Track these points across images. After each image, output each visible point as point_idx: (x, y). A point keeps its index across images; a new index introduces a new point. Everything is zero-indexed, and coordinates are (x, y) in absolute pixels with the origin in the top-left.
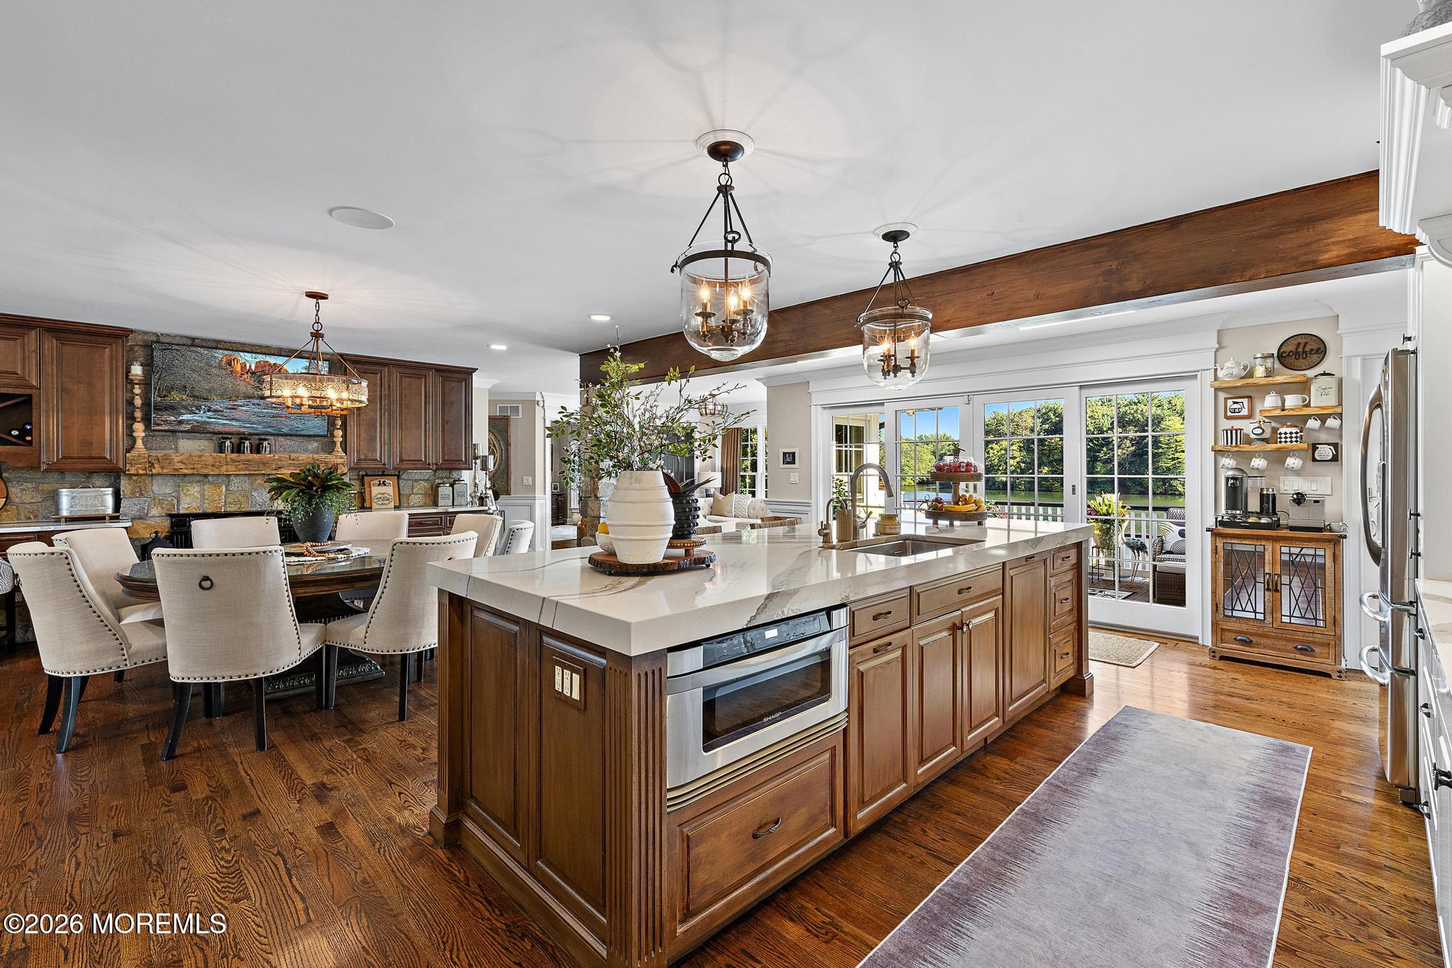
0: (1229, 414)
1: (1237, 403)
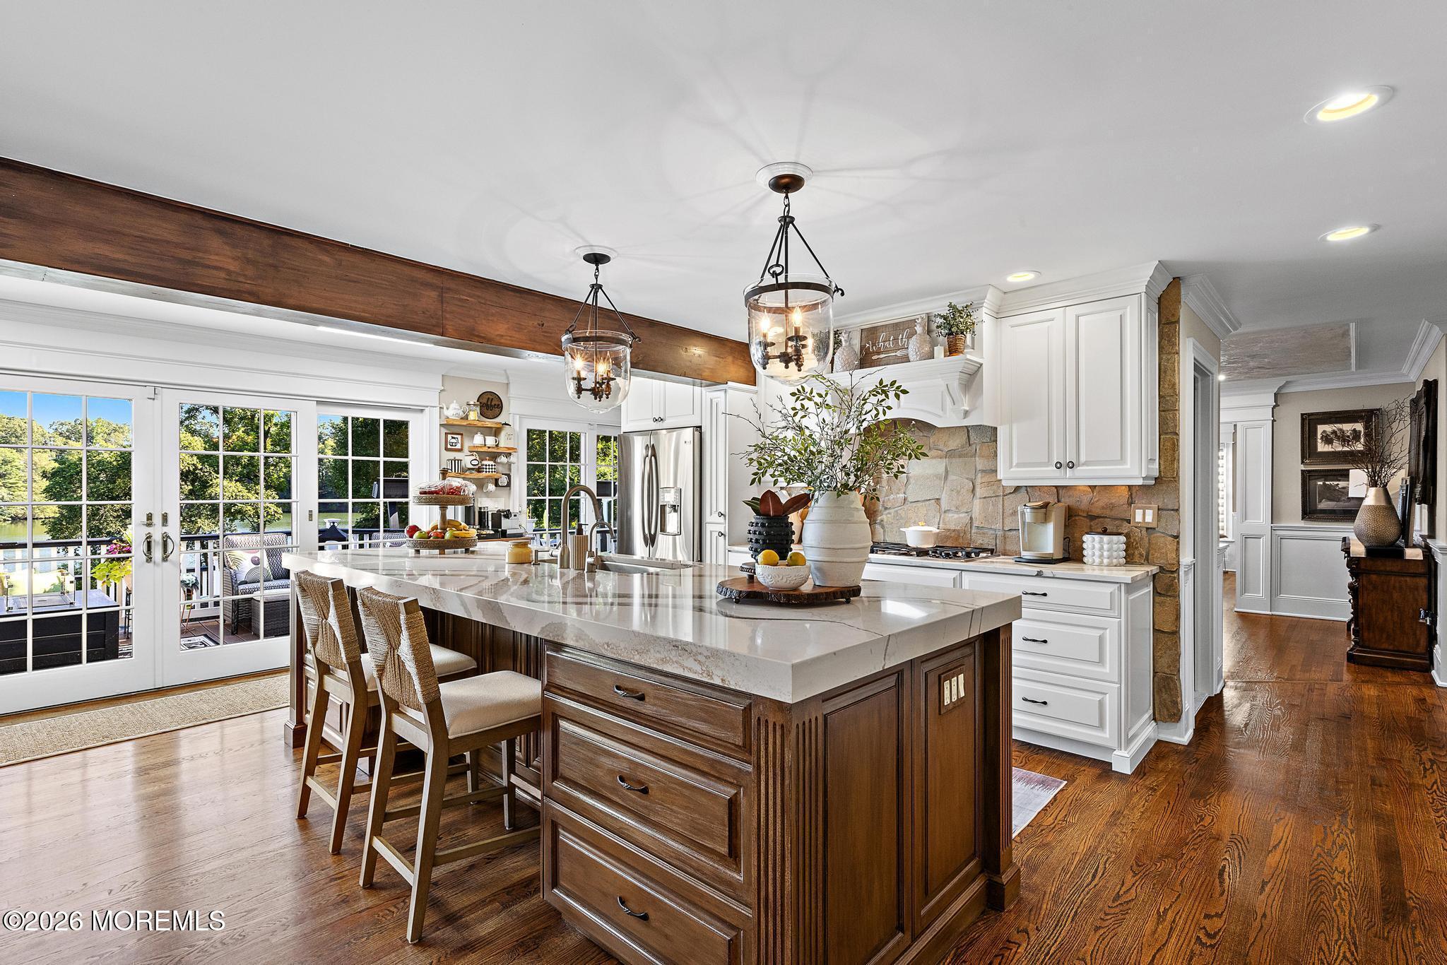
0: (449, 447)
1: (454, 438)
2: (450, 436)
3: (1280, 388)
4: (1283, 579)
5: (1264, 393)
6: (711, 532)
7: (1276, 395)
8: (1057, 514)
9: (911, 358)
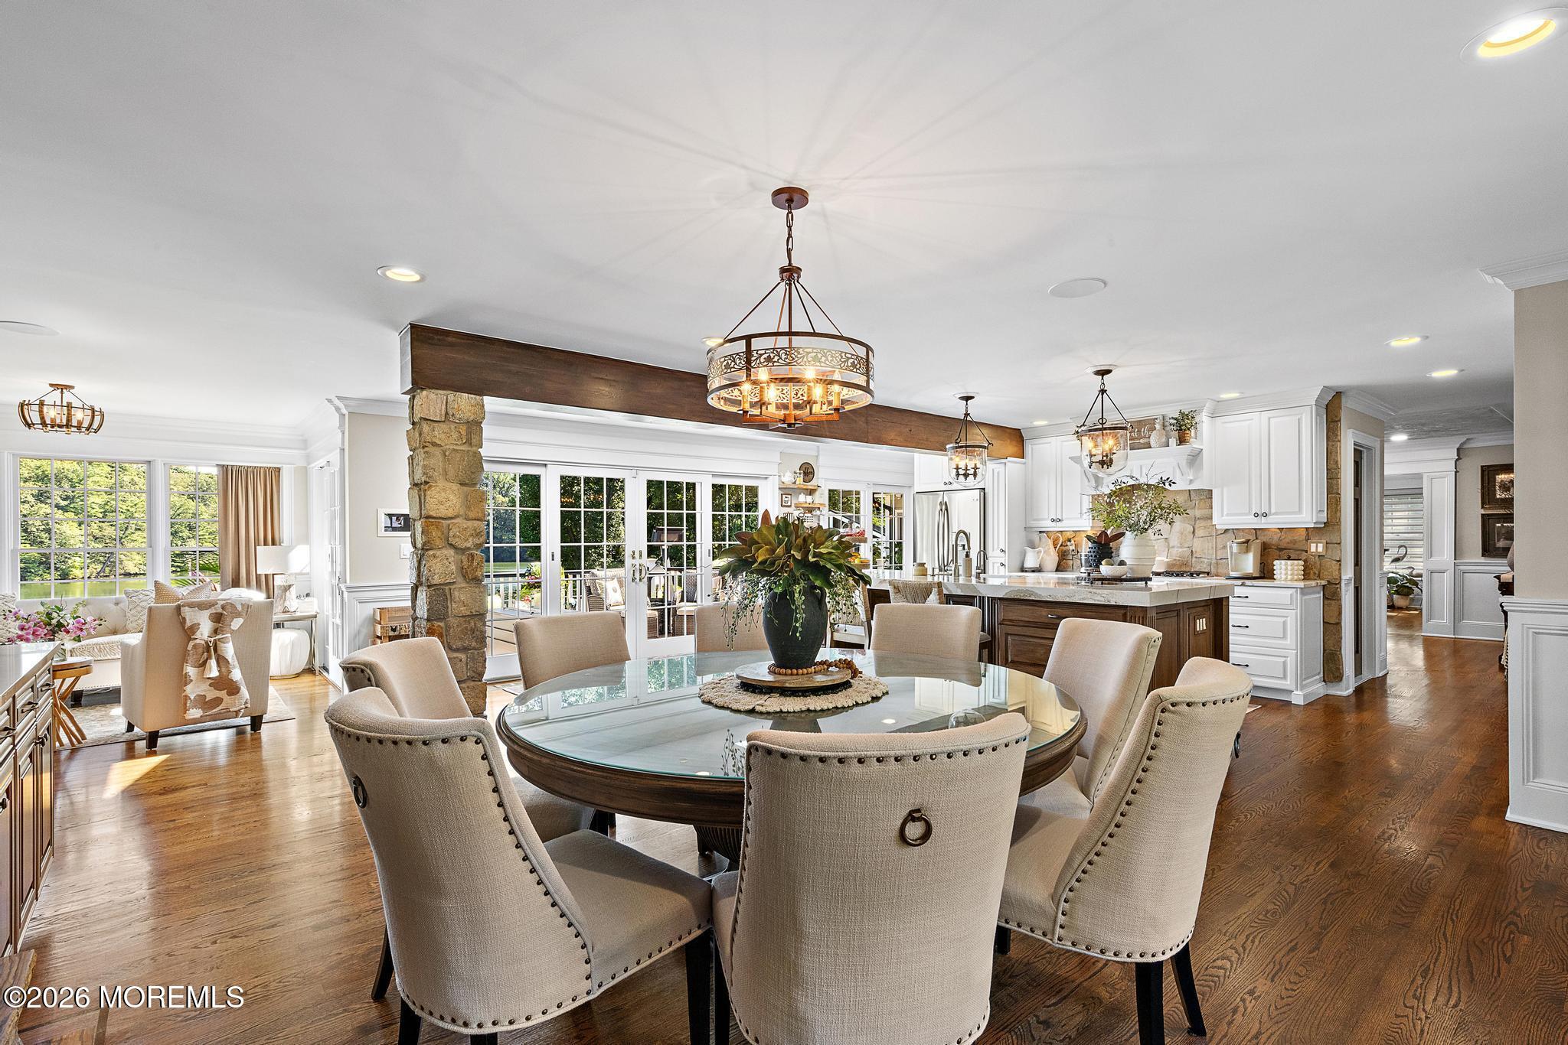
0: (784, 504)
1: (787, 497)
2: (784, 496)
3: (1462, 444)
4: (1466, 608)
5: (1445, 448)
6: (993, 563)
7: (1458, 450)
8: (1255, 547)
9: (1152, 445)
